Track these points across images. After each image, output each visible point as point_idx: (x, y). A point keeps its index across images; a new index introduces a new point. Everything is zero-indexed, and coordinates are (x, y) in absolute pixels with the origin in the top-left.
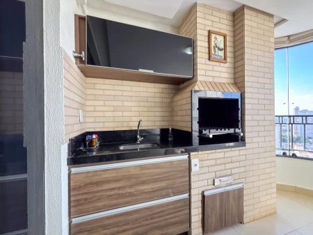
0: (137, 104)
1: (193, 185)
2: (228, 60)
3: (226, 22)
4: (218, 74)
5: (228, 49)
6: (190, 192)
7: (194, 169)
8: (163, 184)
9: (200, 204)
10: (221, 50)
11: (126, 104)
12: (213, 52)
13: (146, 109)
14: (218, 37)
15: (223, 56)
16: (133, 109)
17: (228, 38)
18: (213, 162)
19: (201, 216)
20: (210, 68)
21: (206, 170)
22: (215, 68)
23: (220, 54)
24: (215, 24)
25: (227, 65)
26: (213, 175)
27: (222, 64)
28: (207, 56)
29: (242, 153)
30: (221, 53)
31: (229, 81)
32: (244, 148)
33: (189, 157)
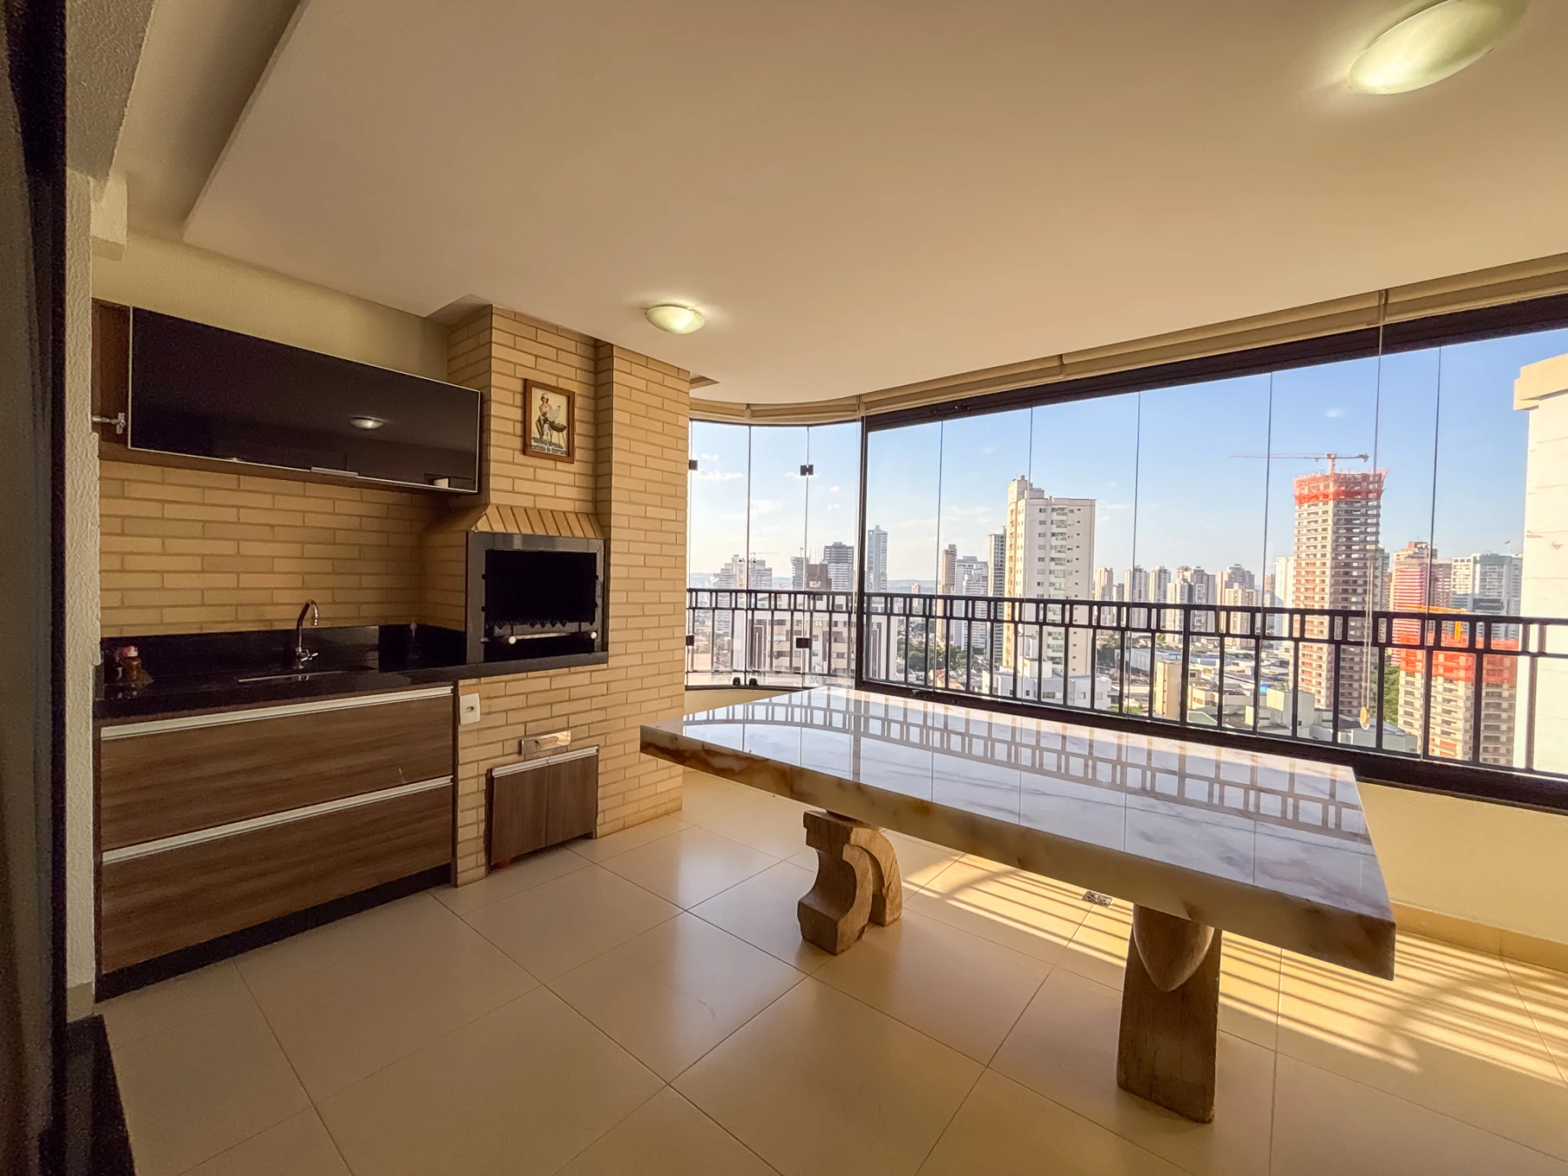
0: (294, 549)
1: (463, 756)
2: (578, 454)
3: (576, 361)
4: (549, 489)
5: (579, 428)
6: (455, 773)
7: (468, 718)
8: (381, 756)
9: (481, 799)
10: (559, 429)
11: (249, 548)
12: (535, 433)
13: (328, 566)
14: (550, 396)
15: (563, 443)
16: (280, 565)
17: (578, 401)
18: (519, 701)
19: (482, 827)
20: (529, 473)
21: (500, 719)
22: (541, 474)
23: (555, 440)
24: (542, 364)
25: (575, 467)
26: (520, 731)
27: (560, 465)
28: (518, 443)
29: (597, 677)
30: (559, 439)
31: (578, 507)
32: (604, 666)
33: (455, 691)
